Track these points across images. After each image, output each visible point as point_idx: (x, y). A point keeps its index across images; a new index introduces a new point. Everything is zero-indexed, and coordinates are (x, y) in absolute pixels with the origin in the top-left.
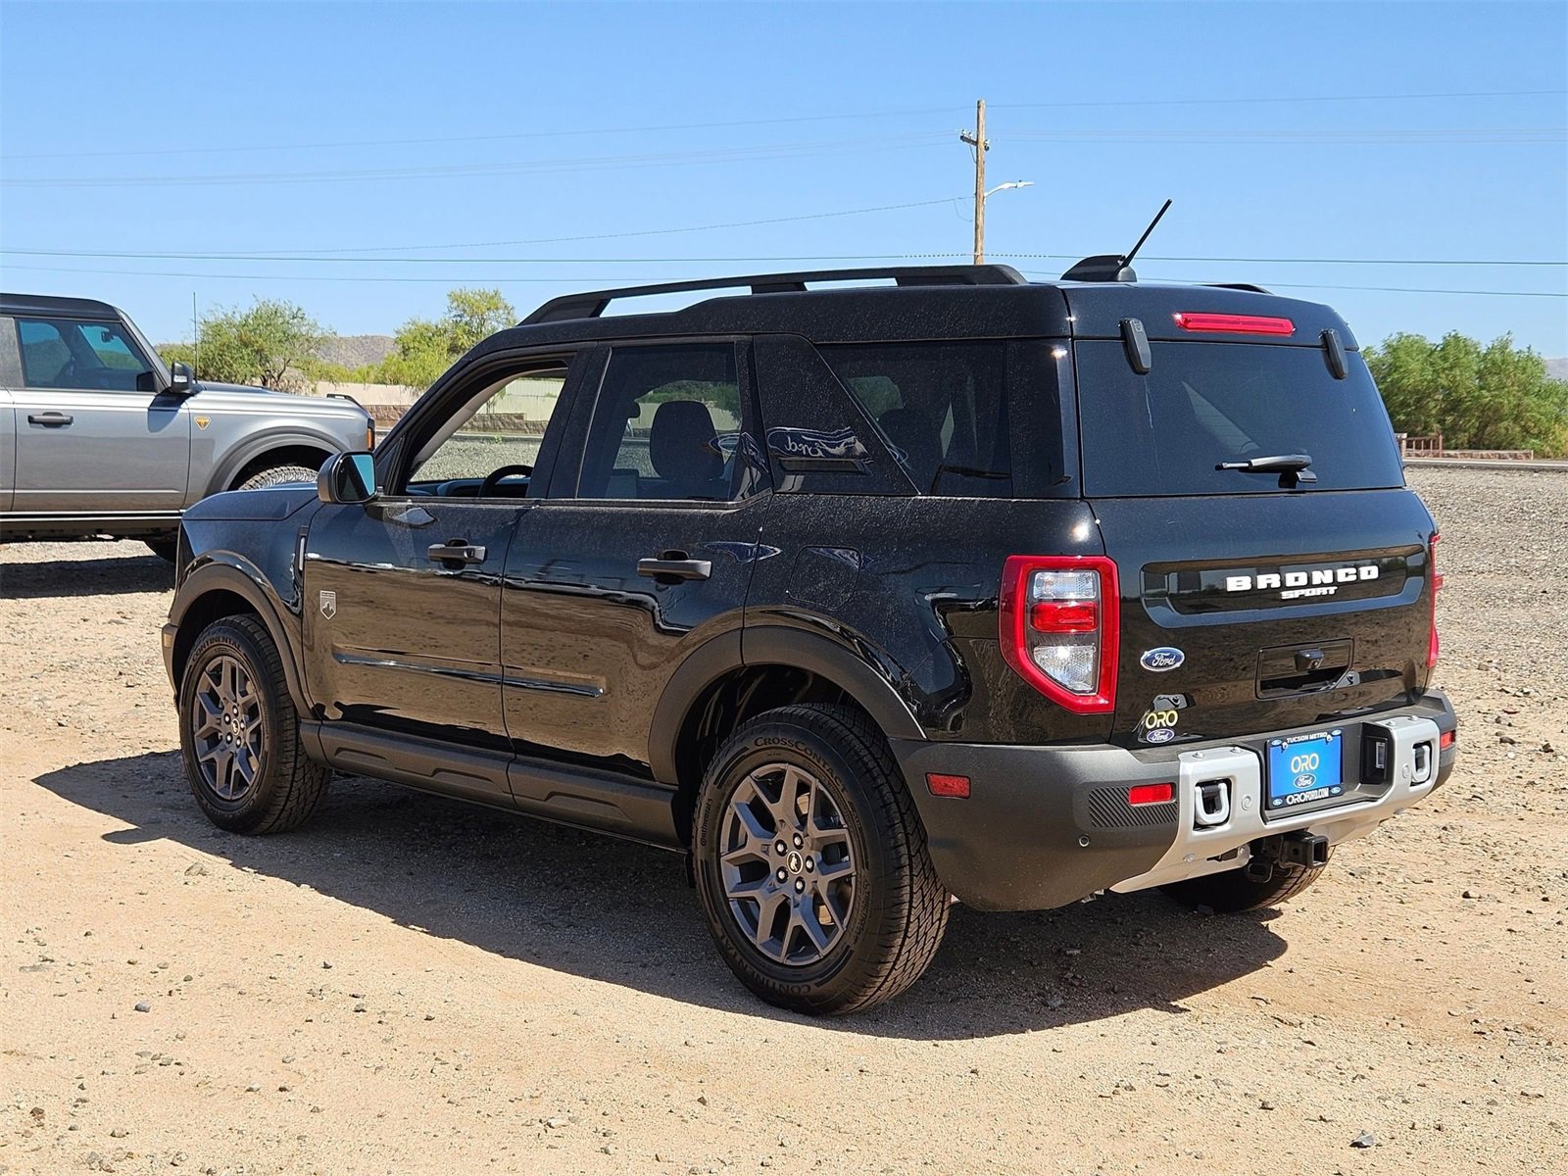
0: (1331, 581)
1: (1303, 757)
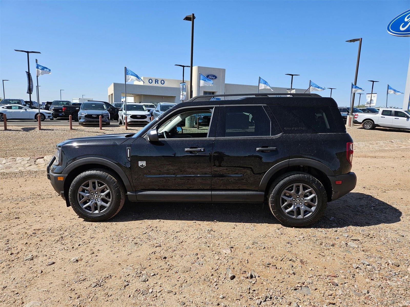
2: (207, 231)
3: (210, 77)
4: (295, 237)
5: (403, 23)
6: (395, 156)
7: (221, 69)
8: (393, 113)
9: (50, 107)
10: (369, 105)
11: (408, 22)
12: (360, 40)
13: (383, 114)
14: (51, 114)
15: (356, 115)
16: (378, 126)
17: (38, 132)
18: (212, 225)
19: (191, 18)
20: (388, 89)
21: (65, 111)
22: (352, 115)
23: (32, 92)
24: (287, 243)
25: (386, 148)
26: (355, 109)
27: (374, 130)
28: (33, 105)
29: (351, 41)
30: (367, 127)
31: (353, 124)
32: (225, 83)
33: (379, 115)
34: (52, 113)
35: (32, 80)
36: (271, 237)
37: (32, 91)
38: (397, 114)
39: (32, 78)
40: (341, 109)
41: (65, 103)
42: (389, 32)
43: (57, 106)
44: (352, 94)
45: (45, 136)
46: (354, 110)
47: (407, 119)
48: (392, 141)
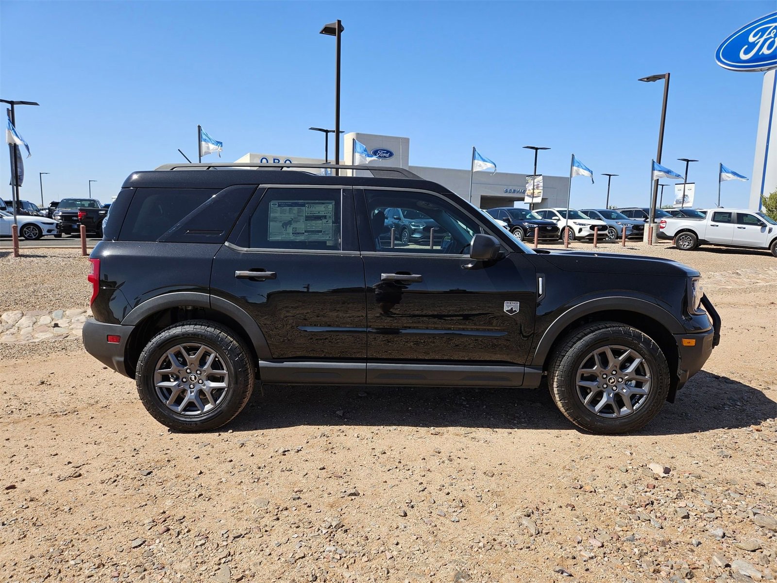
2: (324, 531)
3: (381, 154)
4: (579, 543)
5: (745, 45)
6: (755, 301)
7: (401, 138)
8: (734, 217)
9: (55, 211)
10: (681, 206)
11: (756, 42)
12: (667, 77)
13: (716, 220)
14: (55, 225)
15: (662, 222)
16: (705, 242)
17: (12, 261)
18: (344, 507)
19: (335, 29)
20: (721, 171)
21: (83, 218)
22: (654, 222)
23: (22, 183)
24: (558, 572)
25: (729, 285)
26: (659, 211)
27: (698, 252)
28: (23, 209)
29: (649, 79)
30: (684, 246)
31: (656, 240)
32: (409, 165)
33: (708, 221)
34: (57, 224)
35: (20, 158)
36: (509, 546)
37: (22, 180)
38: (742, 219)
39: (20, 155)
40: (632, 211)
41: (86, 204)
42: (719, 64)
43: (69, 210)
44: (653, 181)
45: (24, 269)
46: (658, 214)
47: (761, 228)
48: (738, 271)
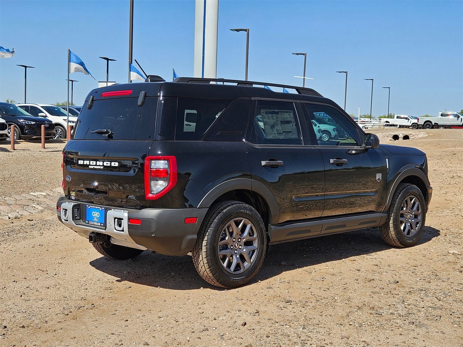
0: (102, 165)
1: (95, 212)
